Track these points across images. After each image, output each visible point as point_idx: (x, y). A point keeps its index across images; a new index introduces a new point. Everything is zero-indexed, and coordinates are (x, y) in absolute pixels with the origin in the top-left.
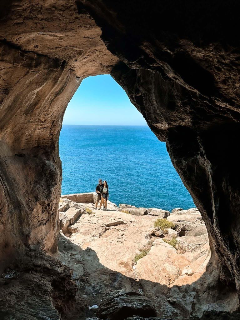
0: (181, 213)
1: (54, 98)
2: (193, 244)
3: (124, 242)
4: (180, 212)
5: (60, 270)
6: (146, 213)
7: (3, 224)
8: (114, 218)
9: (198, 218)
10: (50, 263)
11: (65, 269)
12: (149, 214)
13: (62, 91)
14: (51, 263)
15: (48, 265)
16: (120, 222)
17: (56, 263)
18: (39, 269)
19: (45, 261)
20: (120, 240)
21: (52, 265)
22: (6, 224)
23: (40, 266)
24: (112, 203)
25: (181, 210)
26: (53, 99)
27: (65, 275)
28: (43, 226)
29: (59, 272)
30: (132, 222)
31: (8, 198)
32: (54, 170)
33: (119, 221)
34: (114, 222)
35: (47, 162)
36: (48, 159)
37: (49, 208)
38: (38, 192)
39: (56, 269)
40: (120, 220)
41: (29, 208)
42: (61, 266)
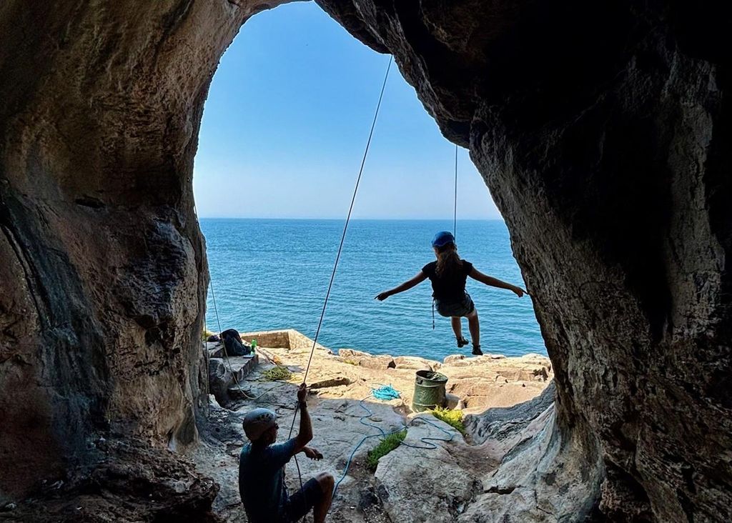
0: (462, 363)
1: (163, 39)
2: (499, 422)
3: (349, 419)
4: (461, 361)
5: (179, 485)
6: (392, 365)
7: (22, 366)
8: (328, 372)
9: (498, 372)
10: (156, 469)
11: (197, 481)
12: (397, 366)
13: (184, 18)
14: (158, 467)
15: (149, 474)
16: (340, 379)
17: (173, 466)
18: (122, 483)
19: (144, 462)
20: (339, 415)
21: (159, 474)
22: (30, 365)
23: (125, 476)
24: (323, 348)
25: (462, 358)
26: (158, 39)
27: (193, 499)
28: (150, 378)
29: (178, 490)
30: (364, 380)
31: (39, 298)
32: (178, 245)
33: (338, 378)
34: (326, 380)
35: (160, 225)
36: (163, 219)
37: (166, 336)
38: (134, 294)
39: (171, 482)
40: (339, 376)
41: (107, 329)
42: (186, 475)
